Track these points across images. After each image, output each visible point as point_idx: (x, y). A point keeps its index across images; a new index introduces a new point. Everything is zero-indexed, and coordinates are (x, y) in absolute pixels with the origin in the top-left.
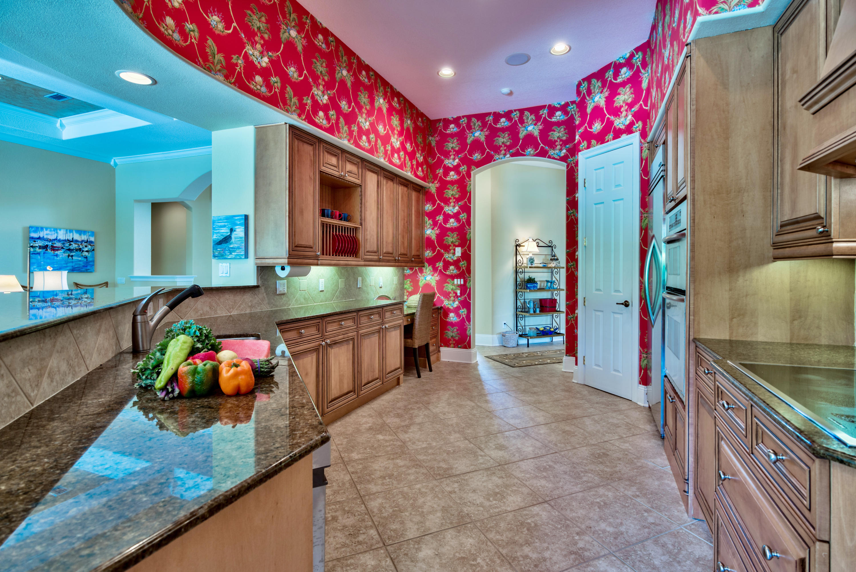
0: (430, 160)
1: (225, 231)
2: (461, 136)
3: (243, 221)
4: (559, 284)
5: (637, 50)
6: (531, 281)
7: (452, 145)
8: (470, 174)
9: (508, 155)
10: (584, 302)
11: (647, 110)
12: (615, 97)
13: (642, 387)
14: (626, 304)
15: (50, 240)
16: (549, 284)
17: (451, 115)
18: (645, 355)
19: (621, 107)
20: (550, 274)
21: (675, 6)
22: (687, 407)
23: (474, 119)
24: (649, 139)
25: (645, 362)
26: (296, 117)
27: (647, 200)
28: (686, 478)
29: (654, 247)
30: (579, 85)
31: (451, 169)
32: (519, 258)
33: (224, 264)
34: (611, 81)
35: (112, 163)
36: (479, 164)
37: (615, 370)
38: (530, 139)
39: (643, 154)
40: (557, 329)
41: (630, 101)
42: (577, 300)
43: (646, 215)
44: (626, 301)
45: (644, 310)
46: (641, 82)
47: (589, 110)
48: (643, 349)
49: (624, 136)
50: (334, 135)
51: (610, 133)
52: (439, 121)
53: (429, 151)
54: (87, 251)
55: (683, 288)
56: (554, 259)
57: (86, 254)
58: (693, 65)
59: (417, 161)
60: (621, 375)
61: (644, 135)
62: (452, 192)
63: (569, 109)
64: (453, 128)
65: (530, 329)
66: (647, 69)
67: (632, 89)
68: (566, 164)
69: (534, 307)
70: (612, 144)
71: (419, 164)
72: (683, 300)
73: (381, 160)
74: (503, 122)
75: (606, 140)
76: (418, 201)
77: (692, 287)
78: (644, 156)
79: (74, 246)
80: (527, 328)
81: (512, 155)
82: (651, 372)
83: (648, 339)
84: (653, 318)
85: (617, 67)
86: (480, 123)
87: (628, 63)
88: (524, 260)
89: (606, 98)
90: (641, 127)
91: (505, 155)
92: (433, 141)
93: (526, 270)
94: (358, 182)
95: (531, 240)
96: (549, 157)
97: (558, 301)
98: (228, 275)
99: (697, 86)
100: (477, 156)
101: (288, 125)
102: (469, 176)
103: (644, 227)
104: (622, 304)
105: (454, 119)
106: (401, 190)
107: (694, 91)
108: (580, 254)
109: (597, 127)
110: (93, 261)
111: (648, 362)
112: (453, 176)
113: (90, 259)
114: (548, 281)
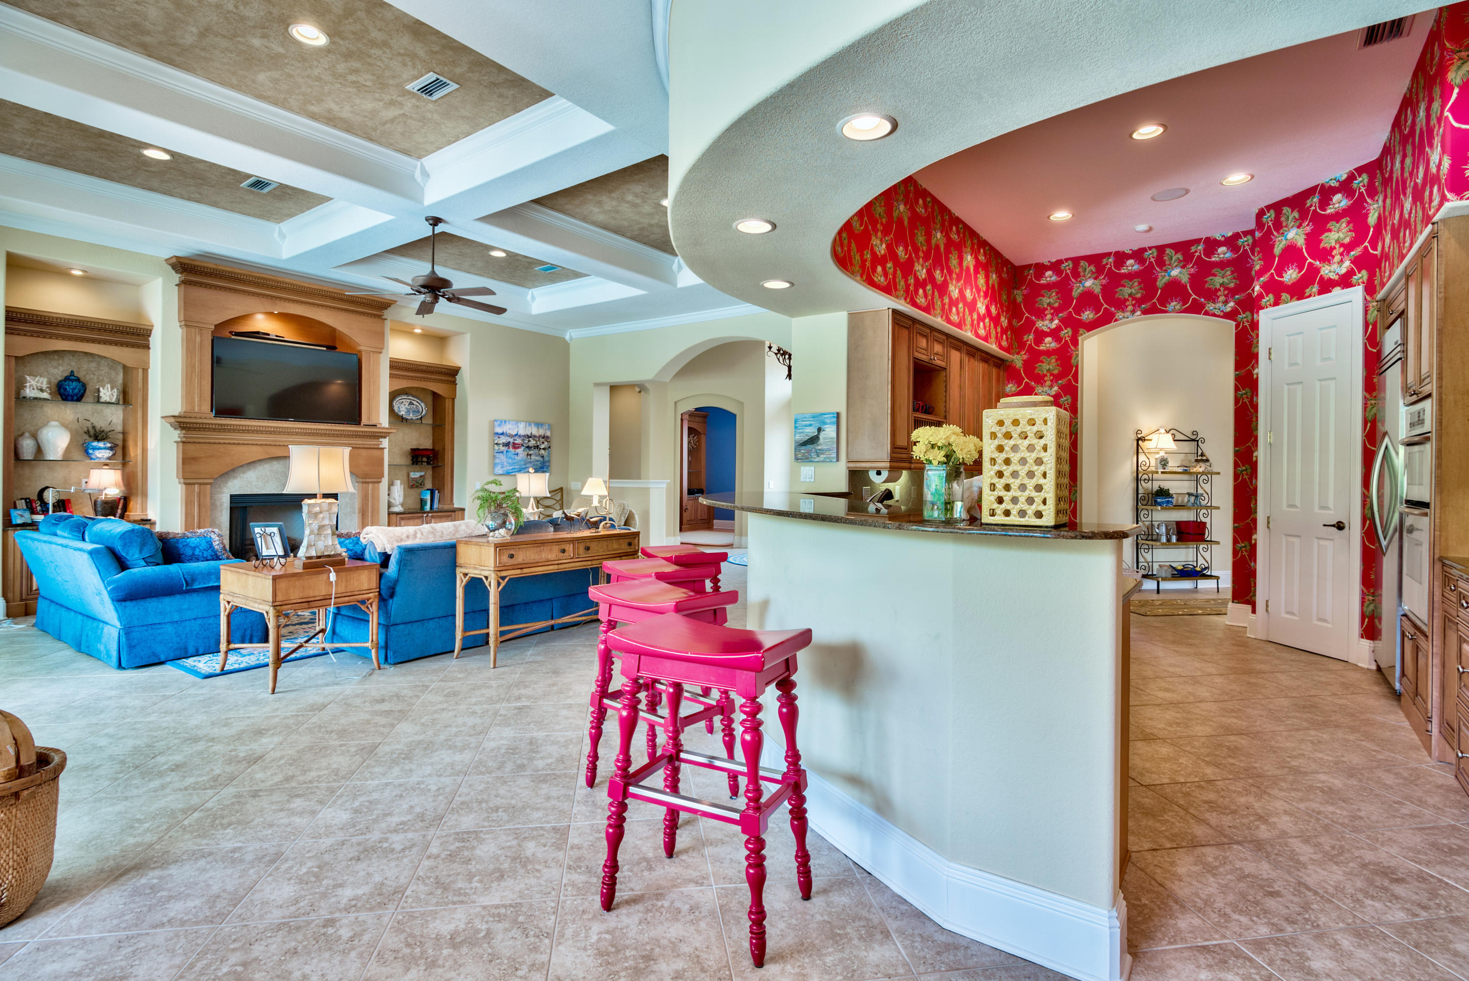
0: (1015, 322)
1: (811, 431)
2: (1063, 287)
3: (835, 420)
4: (1210, 499)
5: (1360, 170)
6: (1163, 493)
7: (1049, 300)
8: (1077, 341)
9: (1139, 313)
10: (1268, 523)
11: (1376, 255)
12: (1323, 234)
13: (1366, 643)
14: (1340, 526)
15: (511, 436)
16: (1192, 499)
17: (1046, 258)
18: (1371, 598)
19: (1333, 248)
20: (1194, 483)
21: (1418, 159)
22: (1430, 638)
23: (1083, 263)
24: (1379, 296)
25: (1371, 607)
26: (903, 301)
27: (1375, 380)
28: (1429, 715)
29: (1386, 447)
30: (1261, 214)
31: (1046, 334)
32: (1142, 458)
33: (808, 468)
34: (1315, 211)
35: (567, 338)
36: (1091, 326)
37: (1320, 620)
38: (1174, 289)
39: (1369, 317)
40: (1206, 568)
41: (1347, 240)
42: (1255, 521)
43: (1373, 402)
44: (1340, 522)
45: (1370, 534)
46: (1366, 216)
47: (1277, 251)
48: (1367, 589)
49: (1337, 291)
50: (930, 314)
51: (1314, 284)
52: (1029, 267)
53: (1013, 311)
54: (544, 449)
55: (1426, 499)
56: (1202, 461)
57: (542, 452)
58: (1440, 247)
59: (1002, 327)
60: (1330, 626)
61: (1370, 289)
62: (1048, 366)
63: (1240, 242)
64: (1050, 277)
65: (1160, 566)
66: (1376, 198)
67: (1351, 225)
68: (1234, 323)
69: (1167, 534)
70: (1316, 301)
71: (1004, 331)
72: (1426, 515)
73: (967, 334)
74: (1131, 266)
75: (1307, 294)
76: (998, 380)
77: (1438, 498)
78: (1371, 318)
79: (532, 443)
80: (1156, 566)
81: (1145, 312)
82: (1380, 622)
83: (1376, 575)
84: (1384, 543)
85: (1326, 193)
86: (1093, 268)
87: (1345, 187)
88: (1149, 461)
89: (1306, 234)
90: (1365, 278)
91: (1133, 312)
92: (1019, 296)
93: (1155, 476)
94: (942, 364)
95: (1162, 431)
96: (1207, 313)
97: (1208, 526)
98: (812, 480)
99: (1445, 272)
100: (1088, 315)
101: (890, 311)
102: (1075, 343)
103: (1370, 418)
104: (1333, 526)
105: (1052, 264)
106: (980, 367)
107: (1443, 277)
108: (1261, 454)
109: (1291, 275)
110: (549, 461)
111: (1375, 607)
112: (1049, 343)
113: (546, 459)
114: (1190, 494)
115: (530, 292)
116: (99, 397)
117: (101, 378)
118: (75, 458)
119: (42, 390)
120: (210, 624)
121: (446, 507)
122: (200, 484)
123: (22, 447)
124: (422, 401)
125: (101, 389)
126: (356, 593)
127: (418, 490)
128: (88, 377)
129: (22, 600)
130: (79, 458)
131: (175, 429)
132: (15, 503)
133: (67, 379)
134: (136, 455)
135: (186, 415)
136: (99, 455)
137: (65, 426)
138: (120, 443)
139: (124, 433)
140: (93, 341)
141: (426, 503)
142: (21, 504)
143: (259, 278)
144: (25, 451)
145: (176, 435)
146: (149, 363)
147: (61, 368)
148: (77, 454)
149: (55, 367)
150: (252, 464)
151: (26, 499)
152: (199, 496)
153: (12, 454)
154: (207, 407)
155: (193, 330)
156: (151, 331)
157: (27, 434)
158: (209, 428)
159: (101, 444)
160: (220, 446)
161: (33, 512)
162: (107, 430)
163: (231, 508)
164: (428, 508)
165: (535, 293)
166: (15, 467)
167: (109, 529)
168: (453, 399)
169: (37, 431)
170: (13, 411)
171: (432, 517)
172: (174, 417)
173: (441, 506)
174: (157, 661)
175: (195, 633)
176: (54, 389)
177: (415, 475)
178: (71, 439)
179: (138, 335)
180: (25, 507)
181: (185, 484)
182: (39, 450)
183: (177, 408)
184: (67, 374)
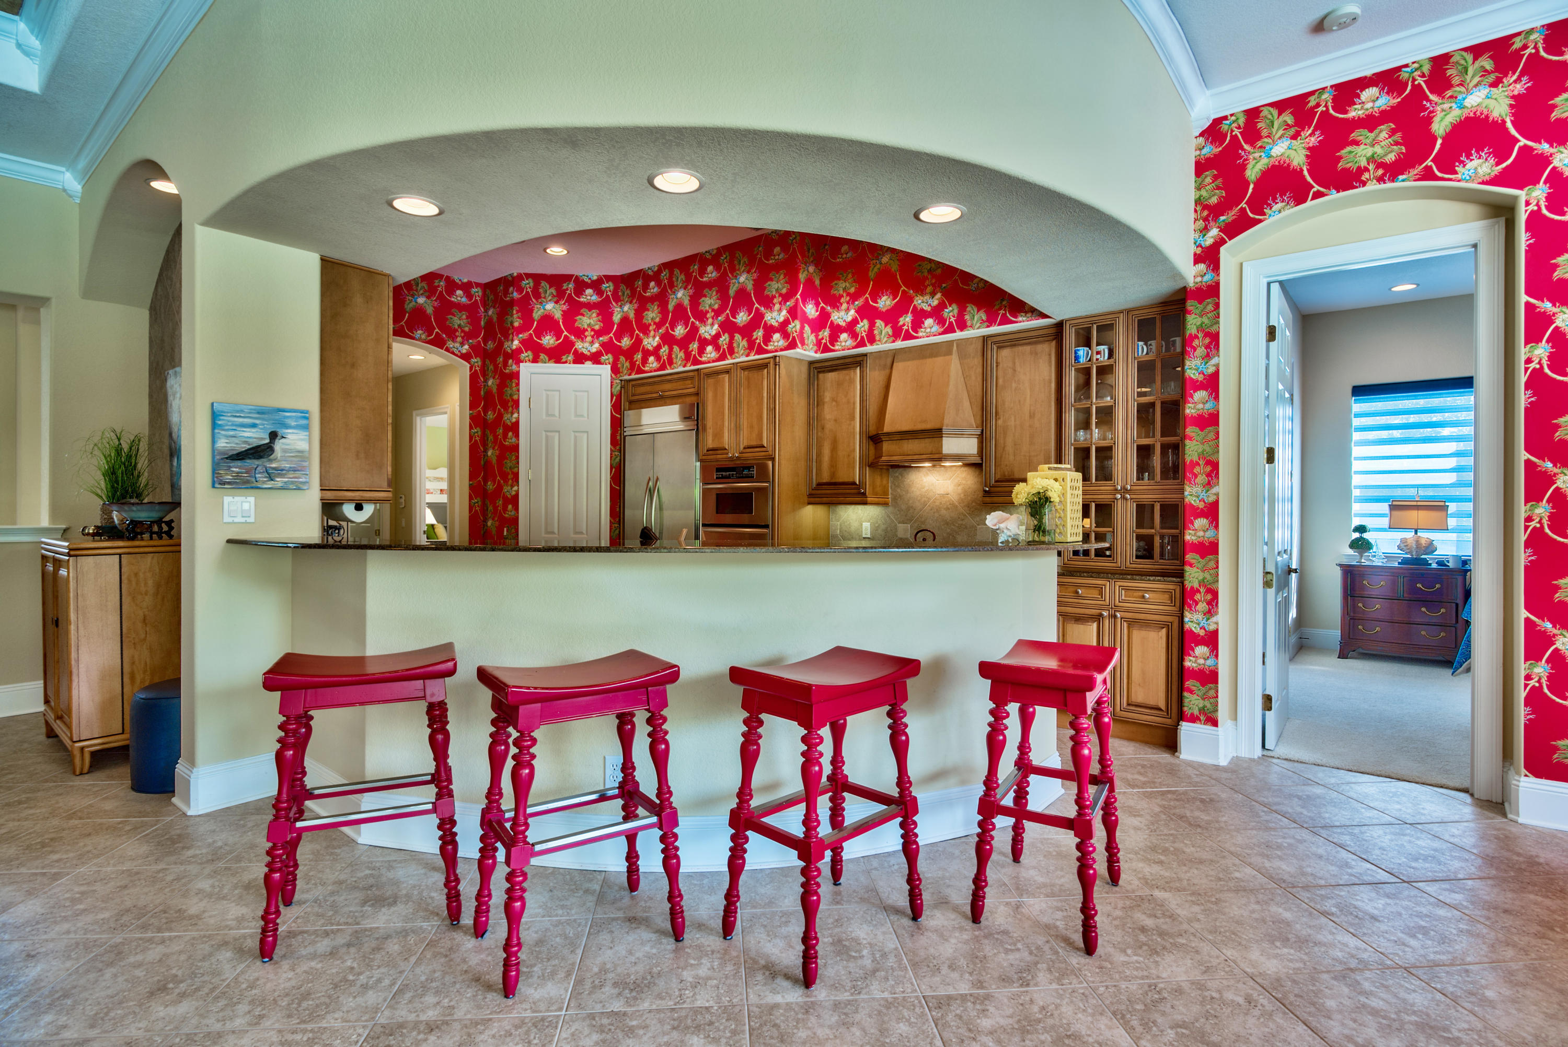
5: (608, 278)
11: (619, 346)
24: (621, 378)
38: (420, 318)
41: (596, 327)
46: (612, 314)
49: (588, 364)
51: (569, 353)
61: (615, 370)
66: (620, 303)
67: (600, 316)
70: (570, 368)
75: (564, 360)
78: (617, 392)
85: (580, 284)
87: (596, 285)
90: (611, 360)
96: (447, 350)
109: (548, 340)
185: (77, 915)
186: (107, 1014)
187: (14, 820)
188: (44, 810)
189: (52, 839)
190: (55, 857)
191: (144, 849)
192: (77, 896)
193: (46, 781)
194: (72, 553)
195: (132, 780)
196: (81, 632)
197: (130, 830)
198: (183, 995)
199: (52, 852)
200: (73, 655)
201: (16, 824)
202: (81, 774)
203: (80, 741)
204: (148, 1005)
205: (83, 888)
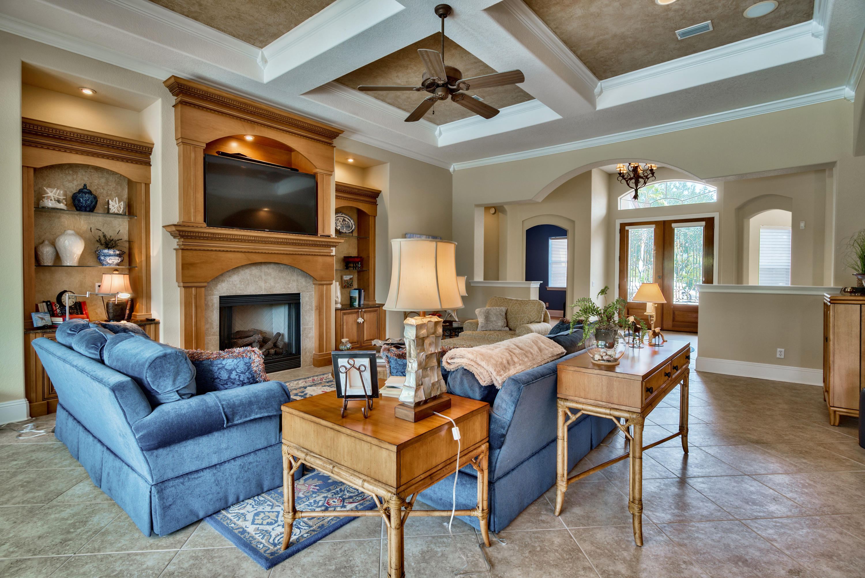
115: (438, 128)
116: (108, 209)
117: (109, 192)
118: (89, 264)
119: (59, 201)
120: (250, 463)
121: (371, 303)
122: (197, 287)
123: (42, 253)
124: (352, 219)
125: (110, 202)
126: (471, 449)
127: (348, 290)
128: (99, 191)
129: (44, 399)
130: (92, 264)
131: (175, 237)
132: (37, 306)
133: (80, 191)
134: (141, 262)
135: (185, 224)
136: (110, 262)
137: (80, 234)
138: (126, 251)
139: (130, 242)
140: (103, 156)
141: (355, 300)
142: (43, 307)
143: (241, 103)
144: (45, 257)
145: (175, 243)
146: (150, 179)
147: (75, 182)
148: (91, 261)
149: (70, 182)
150: (237, 269)
151: (47, 302)
152: (196, 298)
153: (33, 260)
154: (200, 218)
155: (188, 147)
156: (152, 149)
157: (46, 242)
158: (204, 237)
159: (111, 252)
160: (212, 253)
161: (53, 314)
162: (116, 238)
163: (220, 308)
164: (356, 304)
165: (442, 129)
166: (37, 272)
167: (134, 352)
168: (375, 217)
169: (55, 239)
170: (33, 220)
171: (365, 312)
172: (175, 225)
173: (366, 302)
174: (196, 520)
175: (235, 477)
176: (70, 201)
177: (347, 278)
178: (85, 247)
179: (141, 153)
180: (46, 310)
181: (184, 287)
182: (58, 257)
183: (175, 219)
184: (81, 187)
185: (802, 494)
186: (796, 548)
187: (793, 435)
188: (808, 436)
189: (806, 452)
190: (804, 461)
191: (852, 479)
192: (807, 484)
193: (815, 422)
194: (832, 302)
195: (859, 439)
196: (836, 346)
197: (848, 466)
198: (839, 568)
199: (803, 458)
200: (831, 358)
201: (793, 437)
202: (834, 425)
203: (834, 407)
204: (818, 559)
205: (812, 483)
